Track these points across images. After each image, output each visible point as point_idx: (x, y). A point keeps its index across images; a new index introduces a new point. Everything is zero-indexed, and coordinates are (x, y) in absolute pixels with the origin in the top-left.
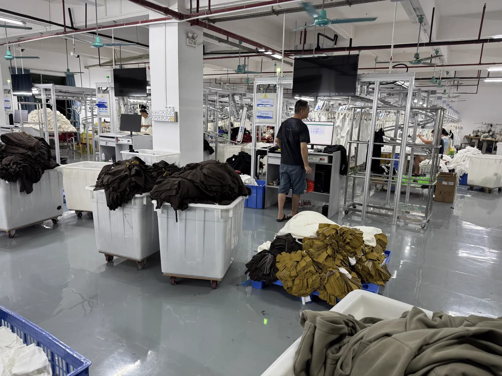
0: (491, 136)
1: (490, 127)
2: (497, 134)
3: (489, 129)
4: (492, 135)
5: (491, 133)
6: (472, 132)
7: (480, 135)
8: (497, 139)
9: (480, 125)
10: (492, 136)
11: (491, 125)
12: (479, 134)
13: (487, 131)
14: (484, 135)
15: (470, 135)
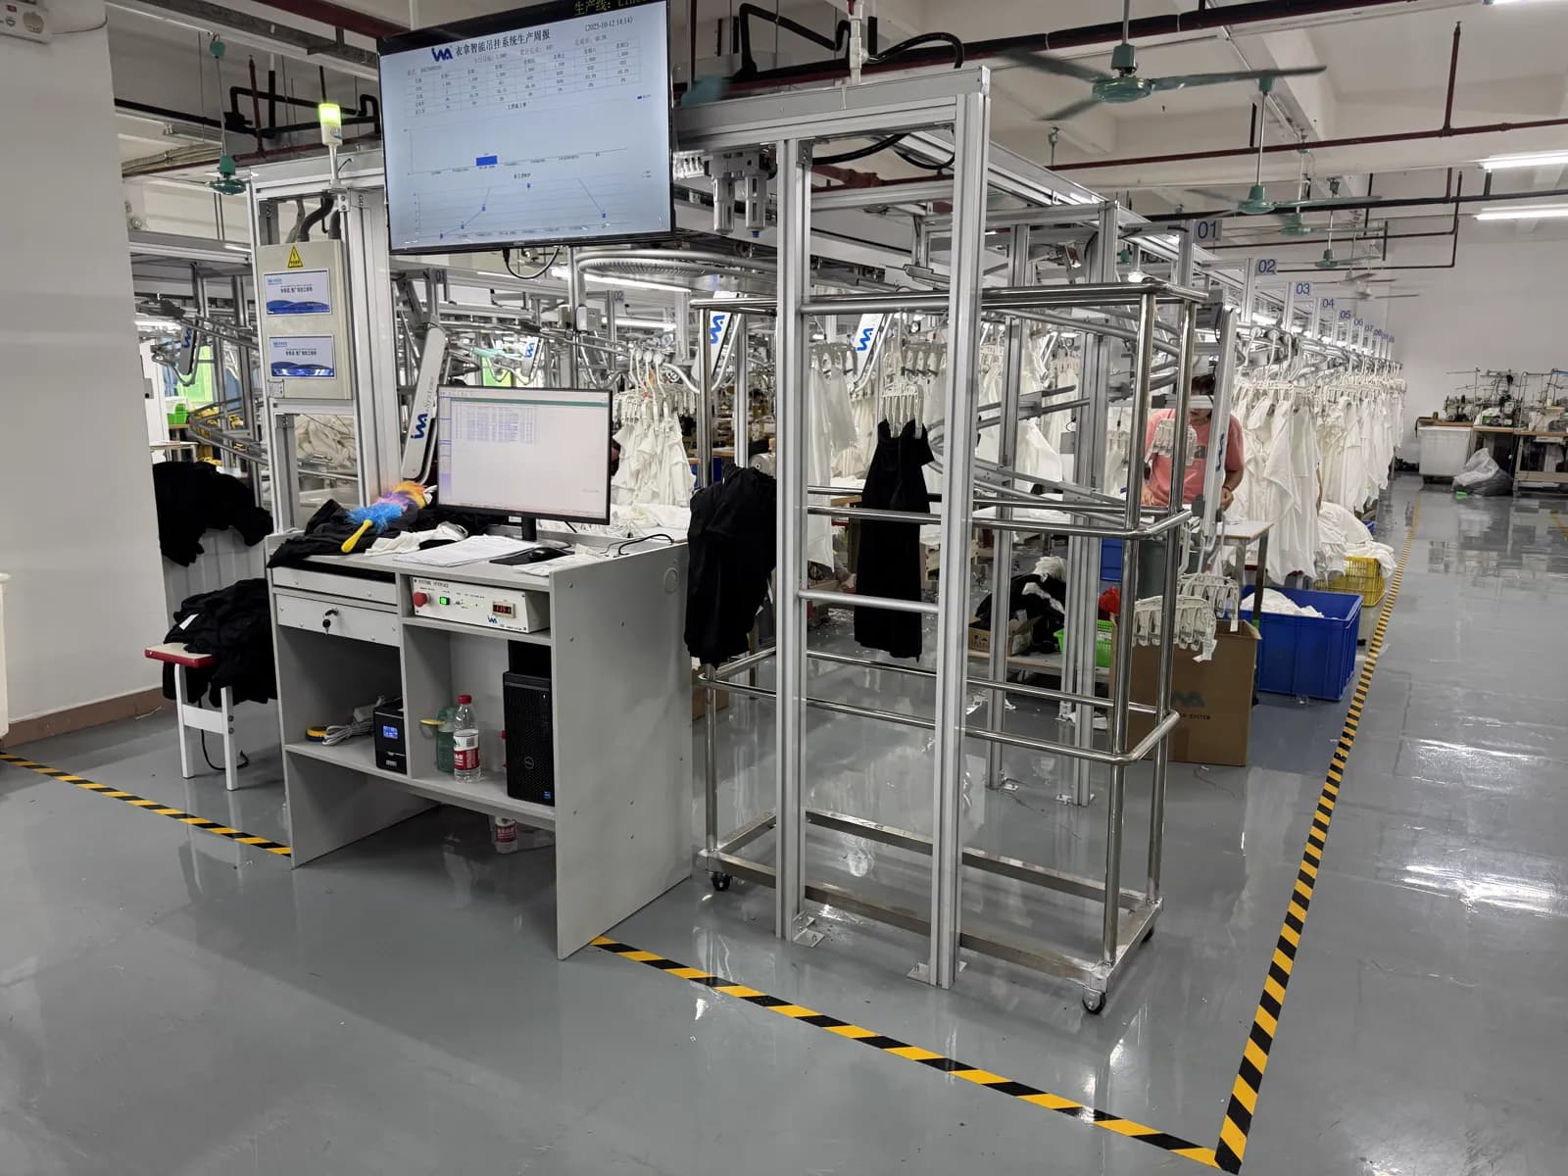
0: (1508, 417)
1: (1504, 386)
2: (1532, 409)
3: (1500, 392)
4: (1514, 412)
5: (1508, 408)
6: (1443, 406)
7: (1472, 412)
8: (1531, 427)
9: (1470, 379)
10: (1512, 416)
11: (1510, 379)
12: (1468, 410)
13: (1495, 398)
14: (1486, 413)
15: (1436, 414)
